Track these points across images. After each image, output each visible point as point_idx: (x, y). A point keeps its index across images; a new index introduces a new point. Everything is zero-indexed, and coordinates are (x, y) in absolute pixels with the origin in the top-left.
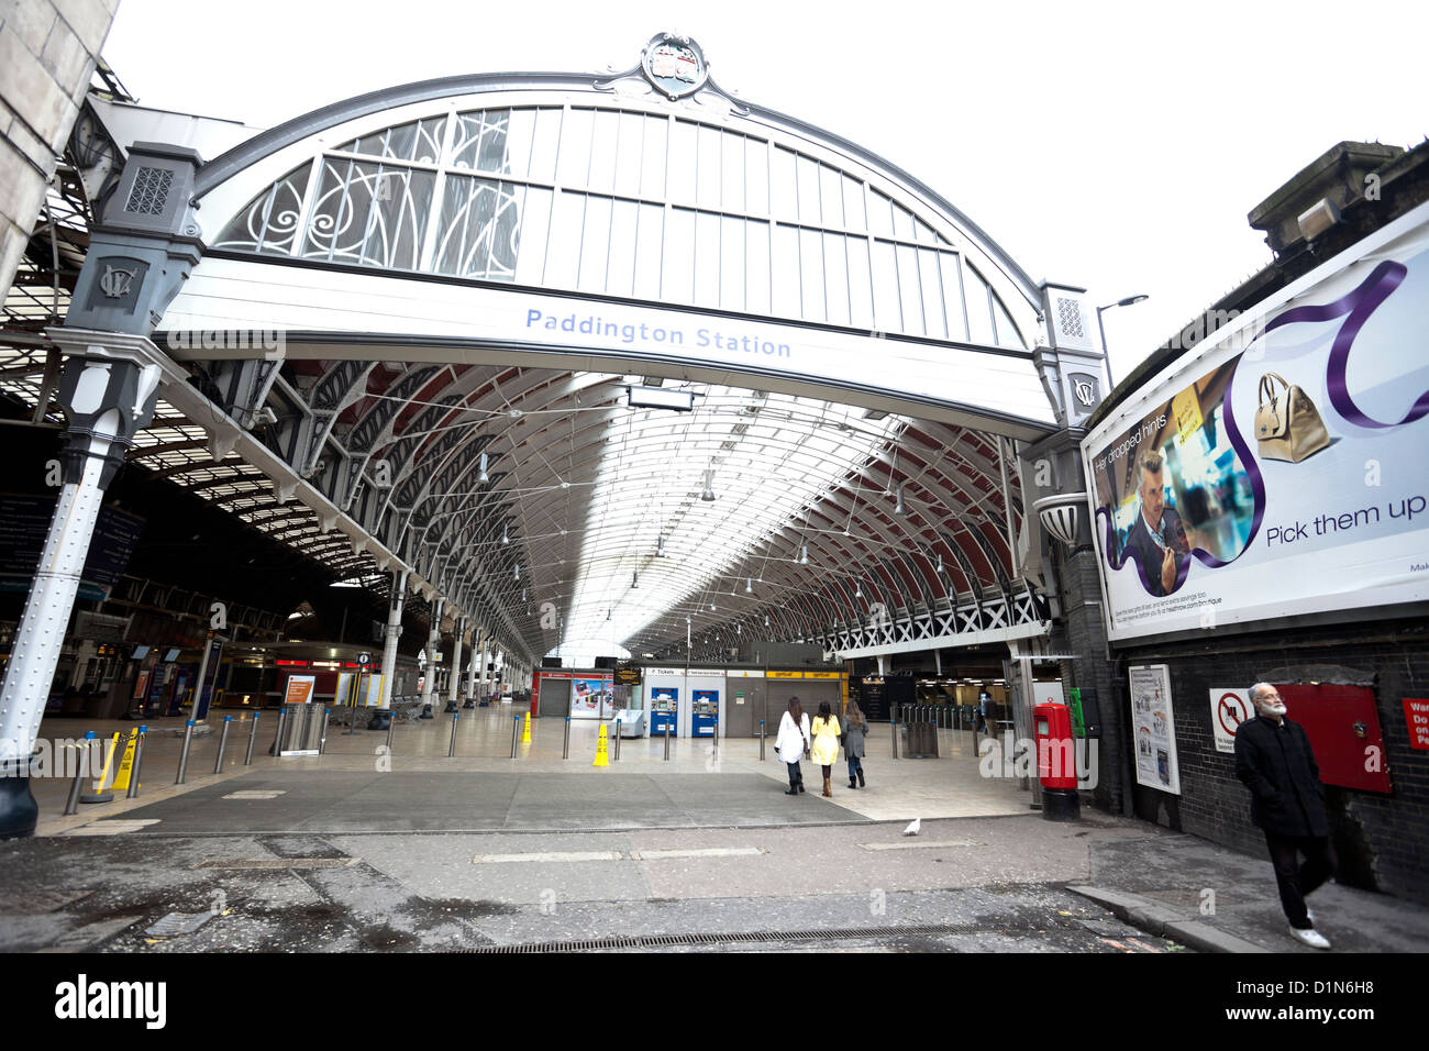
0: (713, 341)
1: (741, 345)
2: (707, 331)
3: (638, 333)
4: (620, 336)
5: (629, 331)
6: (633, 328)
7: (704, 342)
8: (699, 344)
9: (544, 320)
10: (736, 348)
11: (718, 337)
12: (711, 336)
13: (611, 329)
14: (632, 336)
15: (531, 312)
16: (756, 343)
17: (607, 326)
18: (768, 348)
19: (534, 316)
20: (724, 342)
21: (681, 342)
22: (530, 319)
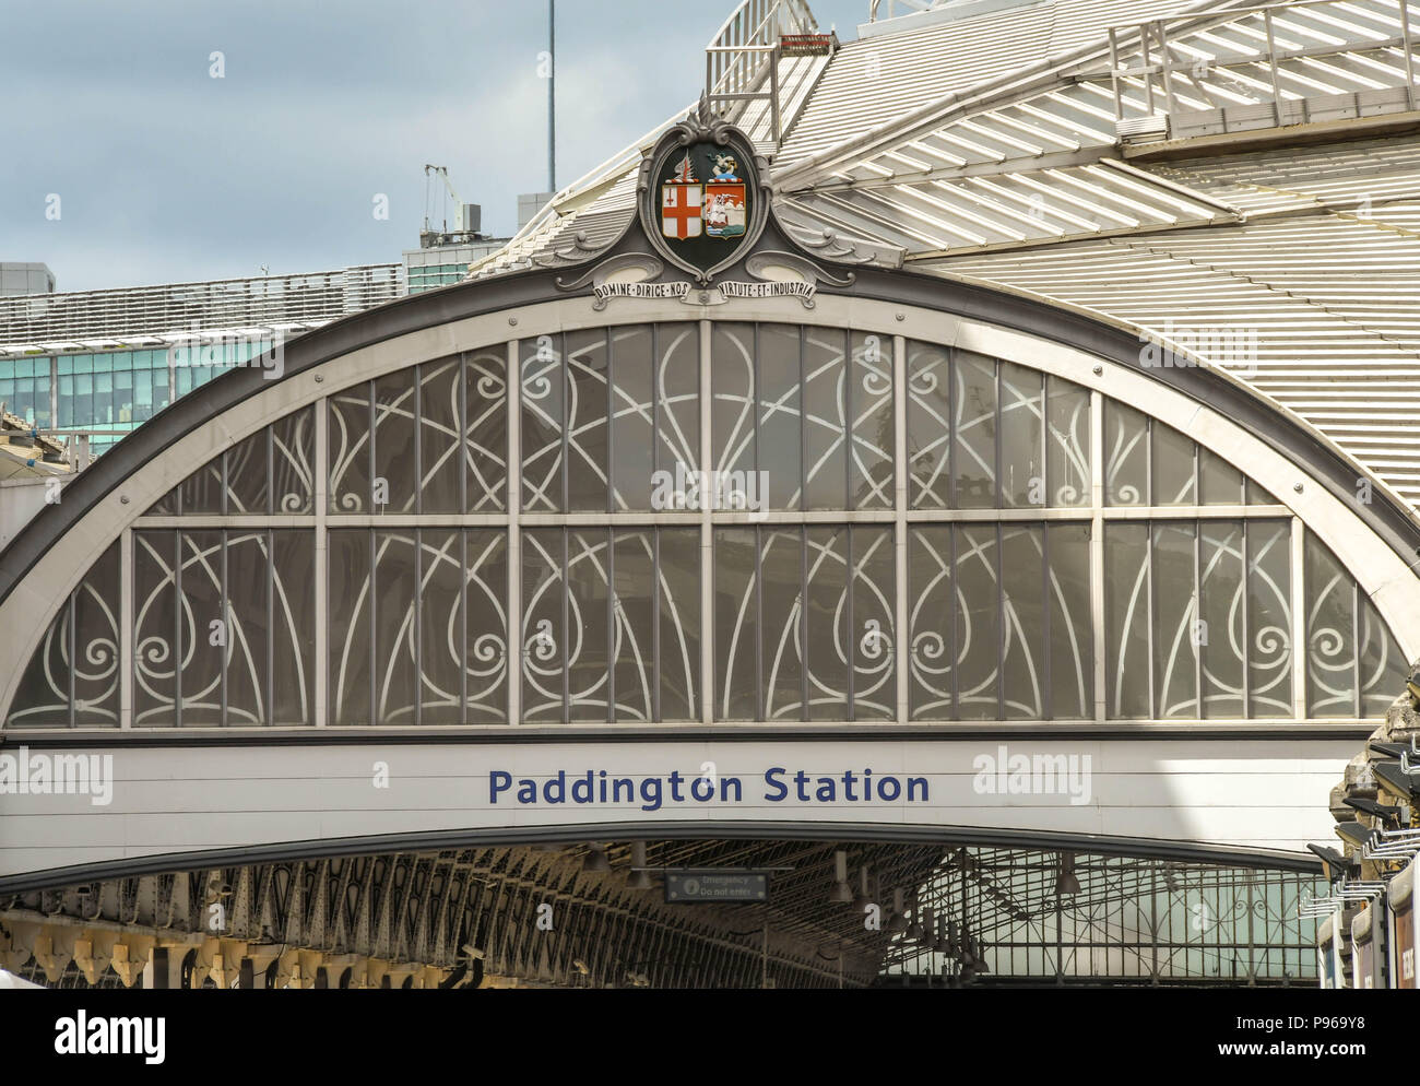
0: (793, 788)
1: (840, 788)
2: (782, 771)
3: (667, 788)
4: (639, 800)
5: (651, 789)
6: (658, 783)
7: (776, 792)
8: (768, 797)
9: (516, 788)
10: (832, 797)
11: (801, 779)
12: (788, 780)
13: (623, 790)
14: (658, 797)
15: (494, 775)
16: (868, 782)
17: (617, 784)
18: (889, 789)
19: (501, 781)
20: (811, 789)
21: (738, 797)
22: (494, 790)
